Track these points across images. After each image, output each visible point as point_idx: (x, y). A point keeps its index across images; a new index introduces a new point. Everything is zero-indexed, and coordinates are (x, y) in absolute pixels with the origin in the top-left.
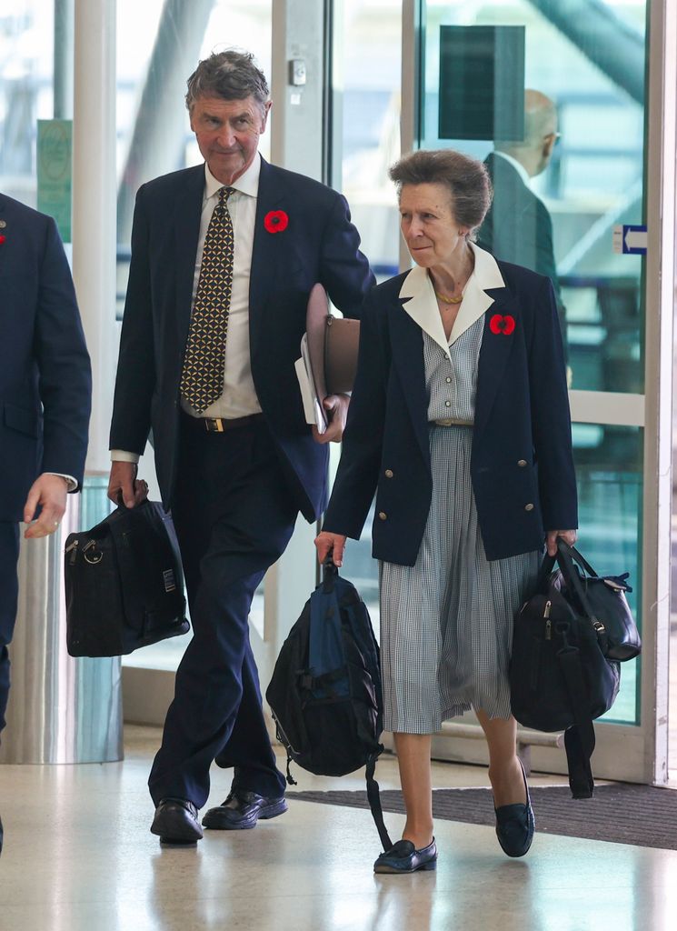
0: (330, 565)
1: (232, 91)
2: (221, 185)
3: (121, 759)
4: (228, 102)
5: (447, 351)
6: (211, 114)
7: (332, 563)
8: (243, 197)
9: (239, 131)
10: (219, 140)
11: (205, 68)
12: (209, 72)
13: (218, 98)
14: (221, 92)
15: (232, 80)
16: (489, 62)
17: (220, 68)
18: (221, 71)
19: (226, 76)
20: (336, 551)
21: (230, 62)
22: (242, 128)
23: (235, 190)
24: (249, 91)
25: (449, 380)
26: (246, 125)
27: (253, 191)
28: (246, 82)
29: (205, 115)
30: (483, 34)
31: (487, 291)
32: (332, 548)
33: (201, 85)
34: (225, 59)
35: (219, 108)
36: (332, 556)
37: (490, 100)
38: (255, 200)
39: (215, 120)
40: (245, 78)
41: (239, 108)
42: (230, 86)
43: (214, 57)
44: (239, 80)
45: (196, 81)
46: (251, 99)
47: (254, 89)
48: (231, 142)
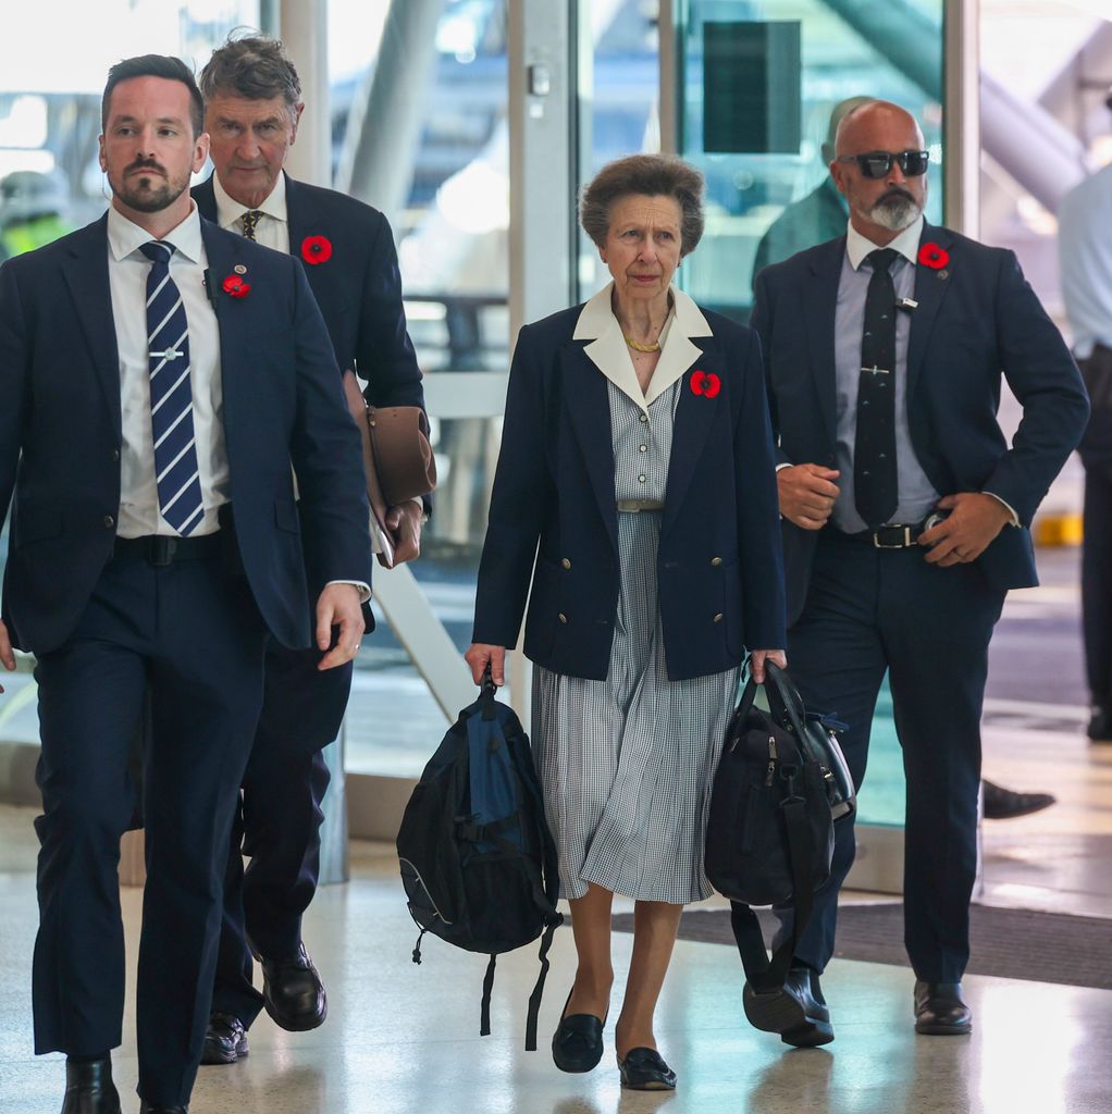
0: (489, 685)
1: (257, 87)
2: (245, 210)
3: (346, 879)
4: (255, 103)
5: (645, 410)
6: (230, 118)
7: (491, 682)
8: (271, 222)
9: (264, 139)
10: (239, 151)
11: (221, 59)
12: (227, 64)
13: (238, 97)
14: (242, 90)
15: (256, 74)
16: (760, 64)
17: (240, 58)
18: (242, 62)
19: (247, 68)
20: (495, 666)
21: (253, 51)
22: (267, 136)
23: (263, 214)
24: (278, 89)
25: (643, 448)
26: (272, 133)
27: (282, 213)
28: (274, 76)
29: (222, 119)
30: (754, 31)
31: (693, 340)
32: (489, 663)
33: (216, 80)
34: (247, 48)
35: (238, 109)
36: (490, 673)
37: (761, 108)
38: (285, 225)
39: (231, 125)
40: (273, 72)
41: (266, 109)
42: (254, 81)
43: (231, 45)
44: (263, 73)
45: (209, 74)
46: (280, 100)
47: (284, 85)
48: (255, 154)
